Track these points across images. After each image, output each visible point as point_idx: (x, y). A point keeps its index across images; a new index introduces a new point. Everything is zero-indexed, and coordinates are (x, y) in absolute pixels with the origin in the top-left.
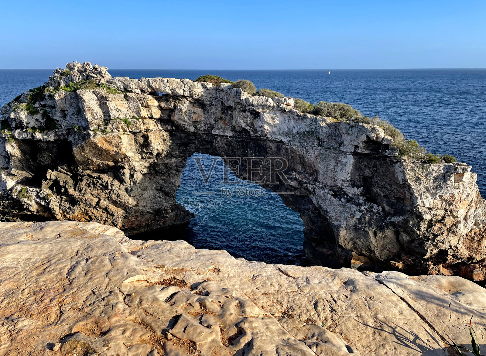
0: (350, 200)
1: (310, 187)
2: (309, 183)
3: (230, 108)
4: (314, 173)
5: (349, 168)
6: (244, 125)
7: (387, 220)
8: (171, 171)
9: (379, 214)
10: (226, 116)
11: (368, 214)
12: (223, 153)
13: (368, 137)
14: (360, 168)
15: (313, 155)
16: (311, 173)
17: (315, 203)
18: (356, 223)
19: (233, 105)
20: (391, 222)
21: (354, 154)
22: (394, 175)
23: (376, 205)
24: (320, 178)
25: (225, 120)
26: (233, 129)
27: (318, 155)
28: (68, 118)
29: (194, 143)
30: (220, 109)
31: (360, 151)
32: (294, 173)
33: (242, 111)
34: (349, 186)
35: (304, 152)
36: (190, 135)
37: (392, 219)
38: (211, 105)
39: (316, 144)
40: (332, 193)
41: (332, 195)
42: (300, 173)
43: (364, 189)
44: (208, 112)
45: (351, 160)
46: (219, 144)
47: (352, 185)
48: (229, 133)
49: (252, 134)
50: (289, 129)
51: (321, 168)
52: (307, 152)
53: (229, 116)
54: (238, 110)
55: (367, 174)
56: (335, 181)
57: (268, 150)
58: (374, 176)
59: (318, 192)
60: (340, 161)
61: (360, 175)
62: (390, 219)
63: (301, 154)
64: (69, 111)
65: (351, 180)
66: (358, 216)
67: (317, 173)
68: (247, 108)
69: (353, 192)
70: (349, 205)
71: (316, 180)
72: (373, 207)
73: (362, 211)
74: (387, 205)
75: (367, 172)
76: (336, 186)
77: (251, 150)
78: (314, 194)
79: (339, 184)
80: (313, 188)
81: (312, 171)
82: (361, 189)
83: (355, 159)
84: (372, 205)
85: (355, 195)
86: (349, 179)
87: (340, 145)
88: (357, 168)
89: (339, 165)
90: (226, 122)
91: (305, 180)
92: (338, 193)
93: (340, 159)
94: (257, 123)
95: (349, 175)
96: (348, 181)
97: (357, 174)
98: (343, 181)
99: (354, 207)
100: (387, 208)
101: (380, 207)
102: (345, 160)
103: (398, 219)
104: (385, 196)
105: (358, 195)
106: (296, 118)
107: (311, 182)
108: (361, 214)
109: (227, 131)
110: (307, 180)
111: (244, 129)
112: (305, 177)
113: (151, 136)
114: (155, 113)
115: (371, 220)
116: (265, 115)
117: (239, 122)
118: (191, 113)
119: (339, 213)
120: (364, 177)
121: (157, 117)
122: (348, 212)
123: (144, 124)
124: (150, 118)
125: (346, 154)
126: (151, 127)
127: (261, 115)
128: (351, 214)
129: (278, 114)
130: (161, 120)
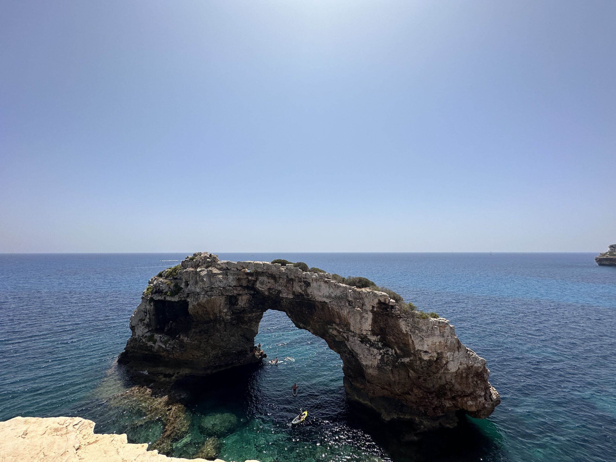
0: (372, 345)
1: (345, 335)
2: (344, 332)
3: (292, 280)
4: (347, 325)
5: (370, 321)
6: (300, 291)
7: (399, 361)
8: (252, 322)
9: (394, 356)
10: (289, 285)
11: (386, 356)
12: (287, 309)
13: (379, 300)
14: (377, 322)
15: (346, 312)
16: (345, 324)
17: (349, 347)
18: (378, 363)
19: (293, 277)
20: (402, 363)
21: (372, 311)
22: (399, 327)
23: (390, 349)
24: (352, 328)
25: (289, 287)
26: (294, 293)
27: (349, 312)
28: (189, 286)
29: (268, 303)
30: (285, 280)
31: (375, 310)
32: (334, 325)
33: (299, 281)
34: (371, 335)
35: (340, 310)
36: (265, 297)
37: (403, 360)
38: (280, 277)
39: (347, 304)
40: (360, 339)
41: (360, 341)
42: (338, 325)
43: (381, 337)
44: (278, 282)
45: (370, 316)
46: (284, 303)
47: (373, 333)
48: (291, 296)
49: (305, 297)
50: (330, 294)
51: (351, 321)
52: (342, 309)
53: (291, 285)
54: (297, 281)
55: (382, 326)
56: (361, 331)
57: (316, 308)
58: (386, 327)
59: (351, 339)
60: (363, 317)
61: (377, 326)
62: (401, 360)
63: (338, 311)
64: (190, 282)
65: (372, 330)
66: (379, 357)
67: (349, 325)
68: (302, 280)
69: (374, 339)
70: (372, 349)
71: (349, 330)
72: (388, 351)
73: (381, 354)
74: (398, 349)
75: (382, 324)
76: (362, 334)
77: (305, 307)
78: (348, 340)
79: (364, 333)
80: (347, 336)
81: (346, 323)
82: (379, 337)
83: (373, 315)
84: (388, 349)
85: (375, 341)
86: (370, 329)
87: (363, 305)
88: (375, 321)
89: (363, 319)
90: (290, 288)
91: (341, 330)
92: (364, 340)
93: (363, 315)
94: (309, 291)
95: (370, 327)
96: (370, 330)
97: (376, 326)
98: (367, 331)
99: (376, 351)
100: (398, 351)
101: (393, 351)
102: (366, 316)
103: (406, 360)
104: (396, 342)
105: (377, 341)
106: (334, 286)
107: (346, 332)
108: (380, 356)
109: (289, 295)
110: (343, 330)
111: (300, 293)
112: (341, 328)
113: (240, 298)
114: (244, 283)
115: (388, 360)
116: (314, 284)
117: (298, 289)
118: (267, 283)
119: (365, 355)
120: (380, 328)
121: (245, 285)
122: (372, 355)
123: (236, 290)
124: (240, 286)
125: (367, 311)
126: (241, 292)
127: (311, 284)
128: (374, 356)
129: (322, 284)
130: (247, 287)
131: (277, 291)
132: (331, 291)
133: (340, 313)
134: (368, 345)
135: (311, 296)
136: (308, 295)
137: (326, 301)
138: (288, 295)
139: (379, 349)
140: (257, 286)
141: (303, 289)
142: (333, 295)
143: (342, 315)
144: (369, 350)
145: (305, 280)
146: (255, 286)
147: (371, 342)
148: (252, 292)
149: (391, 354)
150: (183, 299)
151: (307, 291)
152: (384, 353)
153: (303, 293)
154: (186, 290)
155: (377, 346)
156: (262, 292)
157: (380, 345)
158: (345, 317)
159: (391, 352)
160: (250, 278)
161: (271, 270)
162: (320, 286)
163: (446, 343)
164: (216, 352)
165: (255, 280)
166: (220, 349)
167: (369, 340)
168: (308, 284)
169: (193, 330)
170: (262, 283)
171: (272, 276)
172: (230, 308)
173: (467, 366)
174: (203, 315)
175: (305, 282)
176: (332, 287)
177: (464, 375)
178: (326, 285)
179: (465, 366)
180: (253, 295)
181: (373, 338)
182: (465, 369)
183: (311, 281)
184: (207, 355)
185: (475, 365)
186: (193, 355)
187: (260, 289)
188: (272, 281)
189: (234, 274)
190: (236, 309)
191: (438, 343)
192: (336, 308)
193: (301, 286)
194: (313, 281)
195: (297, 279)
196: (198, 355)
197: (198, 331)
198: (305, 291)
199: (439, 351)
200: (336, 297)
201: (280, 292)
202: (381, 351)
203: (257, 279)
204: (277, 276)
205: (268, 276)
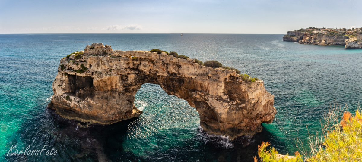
0: (224, 101)
1: (206, 97)
2: (205, 96)
3: (167, 64)
4: (207, 91)
5: (223, 87)
6: (174, 71)
7: (239, 106)
9: (236, 105)
10: (164, 67)
11: (232, 106)
12: (161, 83)
14: (227, 87)
15: (206, 83)
16: (205, 91)
17: (209, 104)
18: (227, 111)
19: (168, 62)
20: (241, 107)
21: (225, 82)
22: (241, 88)
24: (210, 93)
26: (168, 73)
27: (209, 83)
29: (147, 79)
30: (161, 64)
31: (227, 80)
32: (198, 92)
33: (173, 65)
36: (146, 75)
38: (157, 62)
39: (208, 78)
40: (216, 99)
41: (216, 100)
42: (200, 91)
44: (156, 65)
45: (223, 84)
46: (160, 80)
47: (224, 94)
48: (166, 75)
50: (195, 73)
51: (210, 89)
52: (204, 82)
53: (166, 67)
54: (171, 64)
56: (217, 94)
57: (185, 82)
58: (232, 89)
59: (210, 99)
60: (219, 85)
62: (240, 106)
64: (93, 64)
65: (224, 93)
66: (228, 107)
67: (208, 91)
70: (224, 103)
71: (208, 94)
72: (233, 102)
73: (229, 105)
74: (238, 100)
75: (229, 88)
76: (218, 96)
77: (176, 82)
78: (208, 100)
79: (219, 95)
80: (207, 98)
82: (228, 95)
83: (225, 83)
84: (233, 101)
85: (226, 98)
87: (218, 78)
88: (225, 87)
89: (219, 86)
90: (164, 69)
91: (203, 94)
92: (219, 99)
93: (219, 84)
94: (181, 71)
95: (223, 90)
96: (222, 93)
97: (226, 90)
99: (226, 104)
100: (238, 102)
101: (236, 102)
102: (221, 84)
103: (243, 105)
104: (238, 97)
105: (227, 98)
106: (198, 68)
111: (174, 73)
112: (203, 93)
113: (129, 76)
114: (131, 66)
115: (233, 108)
116: (184, 67)
117: (172, 69)
118: (148, 66)
119: (220, 107)
120: (228, 90)
122: (224, 106)
123: (127, 71)
124: (129, 68)
125: (221, 82)
126: (129, 73)
127: (182, 67)
128: (225, 107)
129: (190, 66)
130: (133, 69)
131: (155, 71)
132: (196, 71)
133: (203, 84)
134: (221, 101)
135: (182, 75)
136: (179, 74)
137: (192, 77)
138: (163, 74)
139: (228, 102)
140: (141, 68)
141: (176, 70)
142: (197, 73)
143: (204, 85)
144: (222, 104)
145: (178, 64)
146: (139, 68)
147: (223, 99)
148: (137, 72)
149: (234, 104)
150: (89, 75)
151: (179, 72)
152: (231, 104)
153: (176, 72)
154: (91, 70)
155: (227, 101)
156: (145, 72)
157: (229, 100)
158: (206, 87)
159: (235, 103)
160: (135, 62)
161: (151, 57)
162: (188, 68)
164: (113, 111)
165: (139, 63)
166: (116, 110)
167: (222, 98)
168: (180, 67)
169: (96, 96)
170: (145, 66)
171: (152, 61)
172: (122, 83)
174: (103, 87)
175: (177, 65)
176: (196, 68)
178: (193, 67)
180: (138, 74)
181: (224, 97)
184: (107, 113)
186: (97, 112)
187: (143, 70)
188: (151, 64)
189: (125, 60)
190: (126, 84)
191: (259, 93)
192: (200, 82)
193: (174, 68)
194: (183, 64)
195: (171, 63)
196: (101, 112)
197: (100, 97)
198: (178, 71)
200: (199, 75)
201: (157, 72)
202: (230, 104)
203: (140, 63)
204: (155, 61)
205: (149, 61)
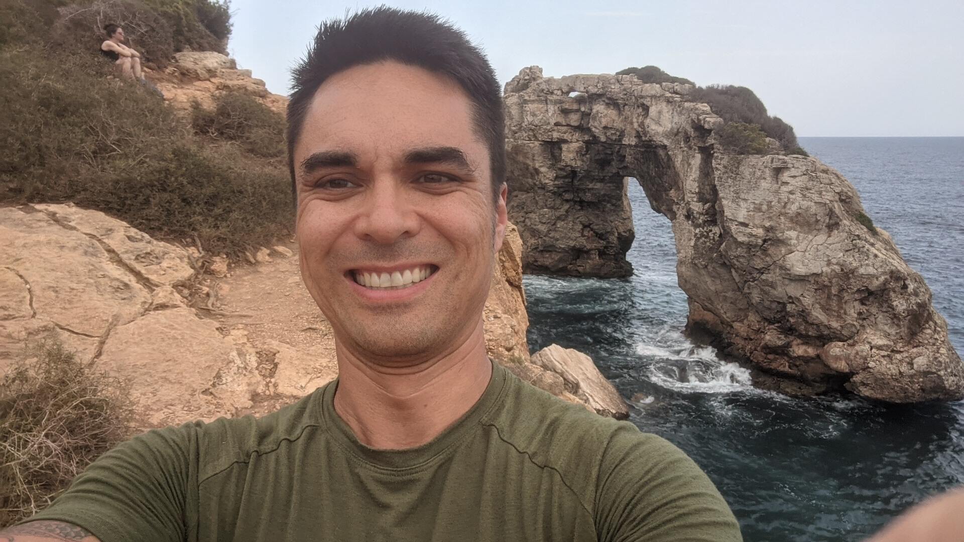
5: (696, 173)
14: (708, 173)
23: (716, 228)
34: (696, 202)
35: (676, 157)
36: (602, 146)
40: (686, 213)
43: (712, 206)
47: (697, 198)
49: (643, 138)
50: (672, 128)
57: (661, 160)
63: (674, 159)
65: (699, 193)
69: (698, 210)
73: (695, 236)
82: (707, 205)
83: (702, 159)
85: (698, 213)
86: (697, 190)
88: (705, 173)
94: (647, 124)
95: (697, 184)
96: (695, 193)
98: (692, 193)
104: (719, 213)
105: (701, 213)
107: (679, 202)
114: (574, 119)
116: (653, 109)
118: (601, 117)
121: (576, 124)
123: (558, 132)
124: (568, 125)
126: (566, 136)
127: (650, 110)
129: (663, 106)
130: (580, 129)
131: (618, 133)
132: (674, 119)
133: (676, 164)
134: (690, 222)
135: (649, 136)
136: (645, 133)
137: (666, 143)
138: (630, 139)
139: (698, 226)
140: (590, 125)
141: (641, 121)
142: (675, 129)
143: (676, 168)
144: (689, 231)
145: (644, 102)
146: (588, 125)
147: (693, 215)
148: (586, 138)
149: (712, 236)
151: (645, 126)
152: (702, 235)
153: (642, 130)
155: (697, 222)
156: (596, 135)
157: (701, 219)
158: (679, 172)
159: (714, 233)
160: (582, 108)
162: (660, 111)
163: (784, 207)
165: (589, 111)
167: (693, 212)
168: (646, 110)
171: (613, 102)
172: (551, 166)
173: (842, 270)
175: (643, 106)
177: (834, 291)
178: (669, 107)
179: (837, 268)
180: (587, 143)
181: (697, 208)
182: (837, 275)
183: (649, 104)
185: (862, 271)
187: (595, 130)
188: (613, 113)
189: (556, 102)
190: (562, 169)
191: (764, 207)
192: (674, 155)
193: (639, 115)
194: (652, 102)
198: (643, 125)
199: (767, 224)
200: (677, 132)
201: (622, 134)
202: (697, 231)
203: (591, 110)
204: (620, 102)
205: (607, 104)
